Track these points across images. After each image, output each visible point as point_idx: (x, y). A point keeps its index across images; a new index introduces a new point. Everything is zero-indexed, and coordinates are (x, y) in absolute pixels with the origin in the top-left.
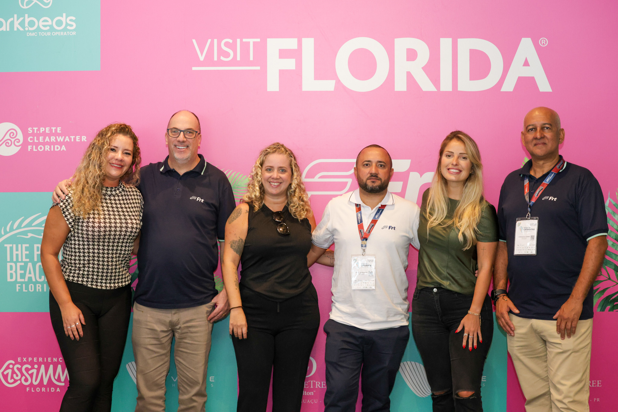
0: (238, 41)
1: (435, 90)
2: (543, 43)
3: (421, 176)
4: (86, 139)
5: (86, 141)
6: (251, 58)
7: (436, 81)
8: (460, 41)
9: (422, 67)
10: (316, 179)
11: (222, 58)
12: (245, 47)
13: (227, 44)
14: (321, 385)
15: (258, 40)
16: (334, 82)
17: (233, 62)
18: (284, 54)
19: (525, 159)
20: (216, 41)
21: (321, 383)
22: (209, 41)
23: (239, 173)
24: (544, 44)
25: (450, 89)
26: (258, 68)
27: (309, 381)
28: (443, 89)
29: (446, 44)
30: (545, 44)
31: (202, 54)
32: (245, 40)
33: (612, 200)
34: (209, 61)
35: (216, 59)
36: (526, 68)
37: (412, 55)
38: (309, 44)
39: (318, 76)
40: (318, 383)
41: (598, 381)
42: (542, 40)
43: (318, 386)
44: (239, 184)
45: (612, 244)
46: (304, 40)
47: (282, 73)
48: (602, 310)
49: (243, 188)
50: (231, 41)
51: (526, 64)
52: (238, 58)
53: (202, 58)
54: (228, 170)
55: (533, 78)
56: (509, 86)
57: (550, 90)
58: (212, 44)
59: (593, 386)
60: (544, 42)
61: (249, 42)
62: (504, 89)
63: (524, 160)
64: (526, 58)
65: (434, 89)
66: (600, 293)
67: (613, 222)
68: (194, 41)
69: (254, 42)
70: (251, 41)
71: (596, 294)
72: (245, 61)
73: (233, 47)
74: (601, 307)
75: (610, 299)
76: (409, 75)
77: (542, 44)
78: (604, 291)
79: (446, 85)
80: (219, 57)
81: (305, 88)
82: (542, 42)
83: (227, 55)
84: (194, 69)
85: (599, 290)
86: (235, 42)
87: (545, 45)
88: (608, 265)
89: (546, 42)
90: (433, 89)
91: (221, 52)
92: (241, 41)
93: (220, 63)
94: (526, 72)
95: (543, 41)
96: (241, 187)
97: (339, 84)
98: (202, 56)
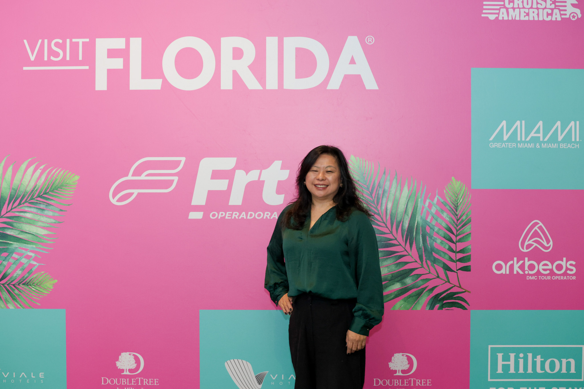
0: (68, 41)
1: (261, 88)
2: (370, 41)
3: (247, 174)
6: (80, 58)
8: (286, 40)
9: (248, 65)
10: (143, 177)
11: (52, 58)
12: (74, 47)
13: (57, 45)
14: (148, 382)
15: (87, 40)
16: (160, 81)
17: (62, 62)
18: (112, 53)
20: (46, 41)
21: (149, 381)
22: (40, 41)
23: (68, 171)
25: (276, 88)
26: (87, 68)
27: (137, 378)
28: (268, 88)
29: (272, 42)
30: (371, 42)
31: (33, 54)
32: (74, 40)
33: (440, 198)
34: (39, 61)
35: (46, 59)
36: (353, 66)
37: (238, 54)
38: (136, 44)
39: (145, 75)
40: (146, 381)
41: (428, 380)
42: (369, 38)
43: (145, 383)
44: (67, 182)
45: (440, 242)
46: (132, 40)
47: (110, 72)
48: (431, 308)
49: (71, 185)
50: (60, 41)
51: (352, 61)
52: (68, 58)
53: (32, 58)
54: (57, 168)
55: (359, 76)
56: (335, 84)
57: (376, 88)
58: (42, 44)
59: (423, 385)
60: (370, 40)
61: (78, 42)
62: (329, 87)
64: (352, 57)
66: (429, 291)
67: (442, 220)
68: (25, 41)
69: (83, 42)
70: (81, 41)
71: (425, 293)
72: (74, 61)
73: (62, 46)
74: (430, 306)
75: (439, 297)
76: (235, 73)
77: (369, 42)
78: (432, 289)
79: (272, 84)
80: (49, 57)
81: (133, 86)
82: (369, 40)
83: (57, 55)
84: (25, 68)
85: (428, 288)
86: (65, 43)
87: (371, 43)
88: (436, 263)
89: (372, 40)
90: (259, 87)
91: (52, 53)
92: (71, 41)
93: (50, 63)
94: (352, 70)
95: (370, 39)
96: (69, 185)
97: (165, 82)
98: (33, 55)
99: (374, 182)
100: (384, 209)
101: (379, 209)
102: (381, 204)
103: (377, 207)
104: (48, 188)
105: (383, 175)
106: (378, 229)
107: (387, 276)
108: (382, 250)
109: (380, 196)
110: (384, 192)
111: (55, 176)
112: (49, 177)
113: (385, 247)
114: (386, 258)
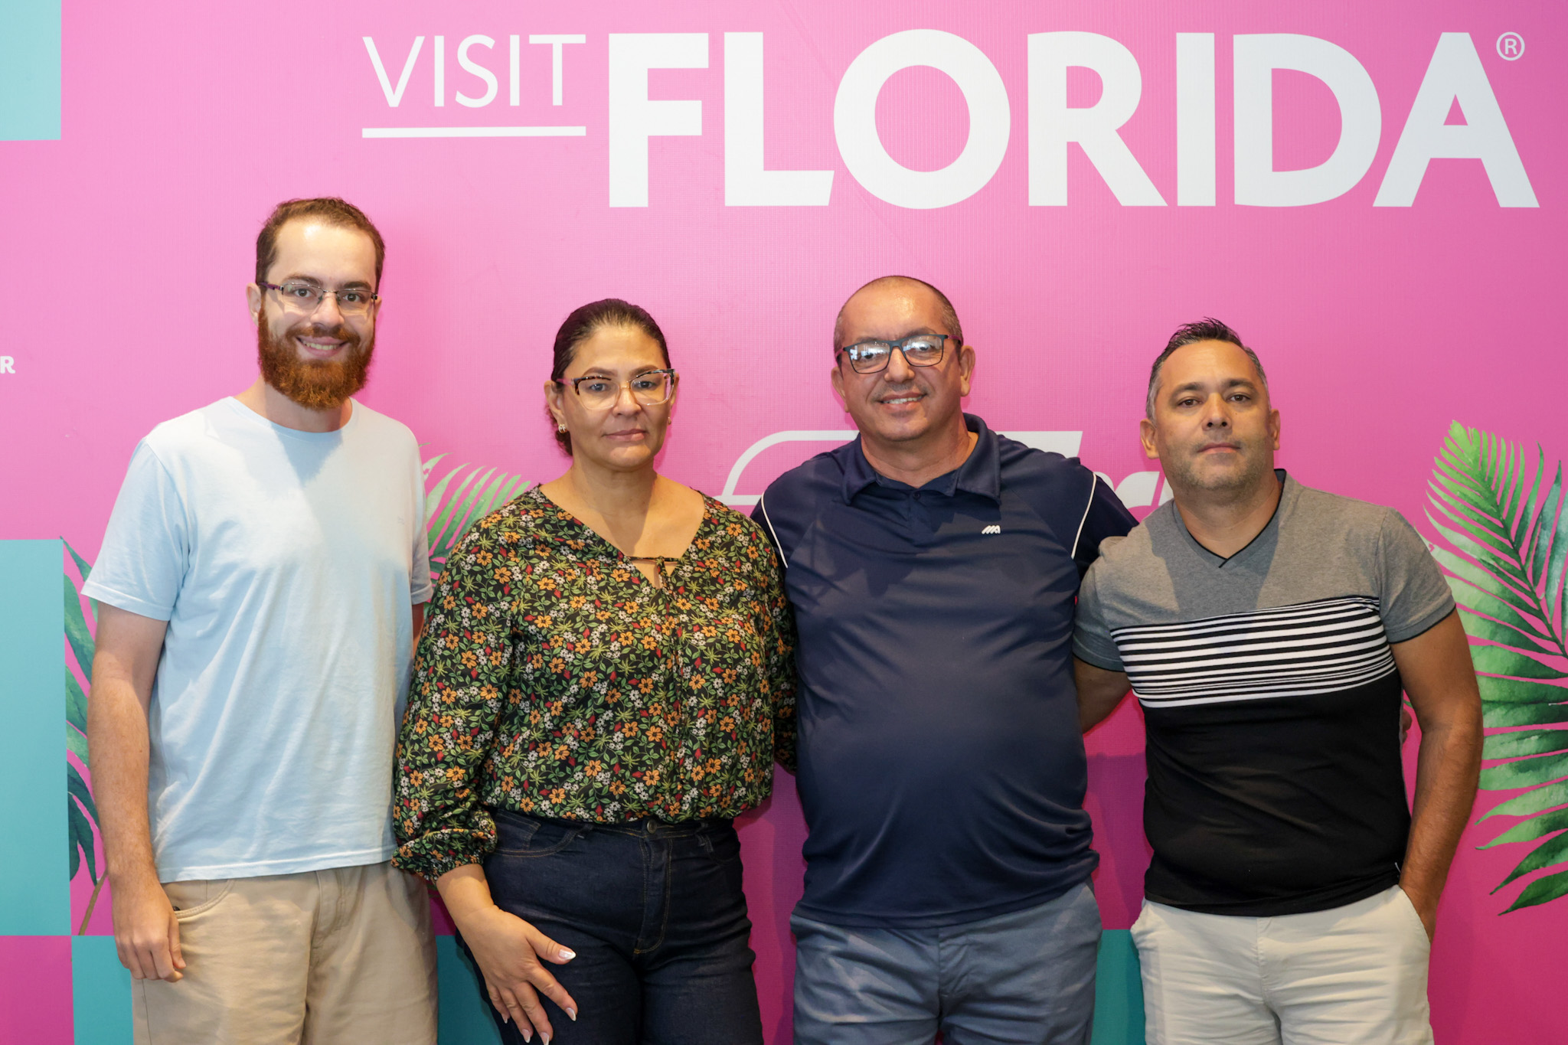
0: (515, 41)
1: (1158, 200)
2: (1510, 50)
3: (1115, 486)
4: (13, 367)
5: (12, 372)
6: (557, 100)
7: (1163, 172)
8: (1242, 43)
9: (1117, 128)
11: (461, 99)
12: (536, 61)
13: (475, 53)
15: (580, 39)
16: (828, 176)
17: (498, 113)
18: (664, 84)
19: (1451, 426)
20: (439, 41)
22: (419, 41)
23: (517, 478)
24: (1511, 54)
25: (1209, 200)
26: (580, 131)
28: (1183, 200)
29: (1193, 51)
30: (1515, 52)
31: (394, 87)
32: (535, 39)
34: (417, 108)
35: (439, 101)
36: (1456, 129)
37: (1083, 88)
38: (745, 52)
39: (776, 158)
42: (1507, 41)
46: (733, 41)
47: (659, 146)
50: (489, 42)
51: (1456, 116)
52: (515, 100)
53: (394, 99)
55: (1477, 163)
56: (1398, 190)
57: (1532, 202)
58: (427, 51)
60: (1511, 46)
61: (548, 48)
62: (1379, 202)
63: (1449, 431)
64: (1455, 101)
65: (1156, 199)
68: (369, 42)
69: (565, 47)
70: (557, 42)
72: (536, 109)
73: (496, 60)
76: (1075, 152)
77: (1507, 52)
79: (1196, 188)
80: (449, 96)
81: (736, 195)
82: (1507, 47)
83: (477, 88)
84: (368, 133)
86: (503, 47)
87: (1515, 55)
89: (1518, 48)
90: (1154, 198)
91: (458, 79)
92: (524, 43)
93: (454, 115)
94: (1456, 145)
95: (1511, 43)
97: (845, 182)
98: (394, 89)
99: (1525, 508)
100: (1557, 597)
101: (1542, 597)
102: (1548, 580)
103: (1535, 590)
104: (452, 535)
105: (1554, 486)
106: (1537, 662)
107: (1562, 814)
108: (1548, 730)
109: (1544, 554)
110: (1556, 539)
111: (473, 493)
112: (455, 498)
113: (1555, 721)
114: (1562, 754)
